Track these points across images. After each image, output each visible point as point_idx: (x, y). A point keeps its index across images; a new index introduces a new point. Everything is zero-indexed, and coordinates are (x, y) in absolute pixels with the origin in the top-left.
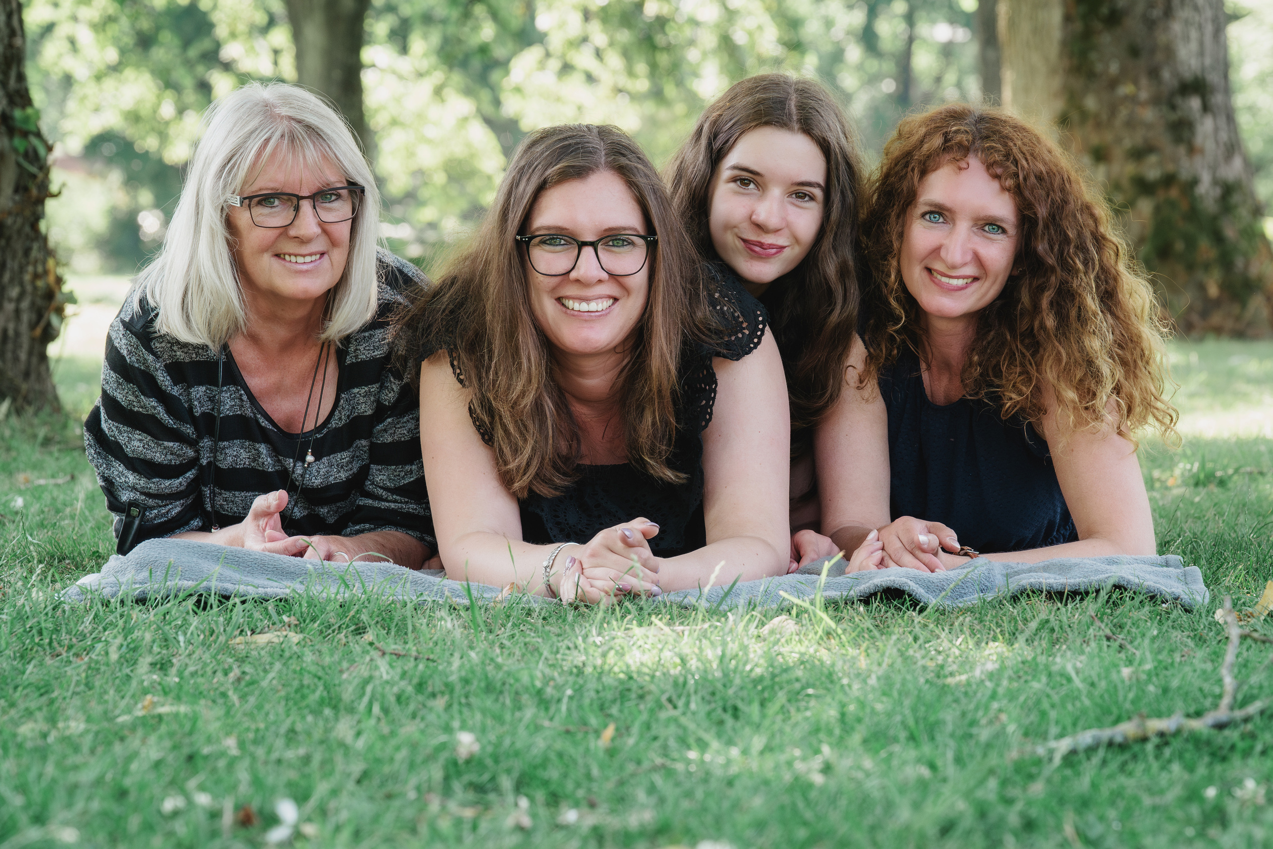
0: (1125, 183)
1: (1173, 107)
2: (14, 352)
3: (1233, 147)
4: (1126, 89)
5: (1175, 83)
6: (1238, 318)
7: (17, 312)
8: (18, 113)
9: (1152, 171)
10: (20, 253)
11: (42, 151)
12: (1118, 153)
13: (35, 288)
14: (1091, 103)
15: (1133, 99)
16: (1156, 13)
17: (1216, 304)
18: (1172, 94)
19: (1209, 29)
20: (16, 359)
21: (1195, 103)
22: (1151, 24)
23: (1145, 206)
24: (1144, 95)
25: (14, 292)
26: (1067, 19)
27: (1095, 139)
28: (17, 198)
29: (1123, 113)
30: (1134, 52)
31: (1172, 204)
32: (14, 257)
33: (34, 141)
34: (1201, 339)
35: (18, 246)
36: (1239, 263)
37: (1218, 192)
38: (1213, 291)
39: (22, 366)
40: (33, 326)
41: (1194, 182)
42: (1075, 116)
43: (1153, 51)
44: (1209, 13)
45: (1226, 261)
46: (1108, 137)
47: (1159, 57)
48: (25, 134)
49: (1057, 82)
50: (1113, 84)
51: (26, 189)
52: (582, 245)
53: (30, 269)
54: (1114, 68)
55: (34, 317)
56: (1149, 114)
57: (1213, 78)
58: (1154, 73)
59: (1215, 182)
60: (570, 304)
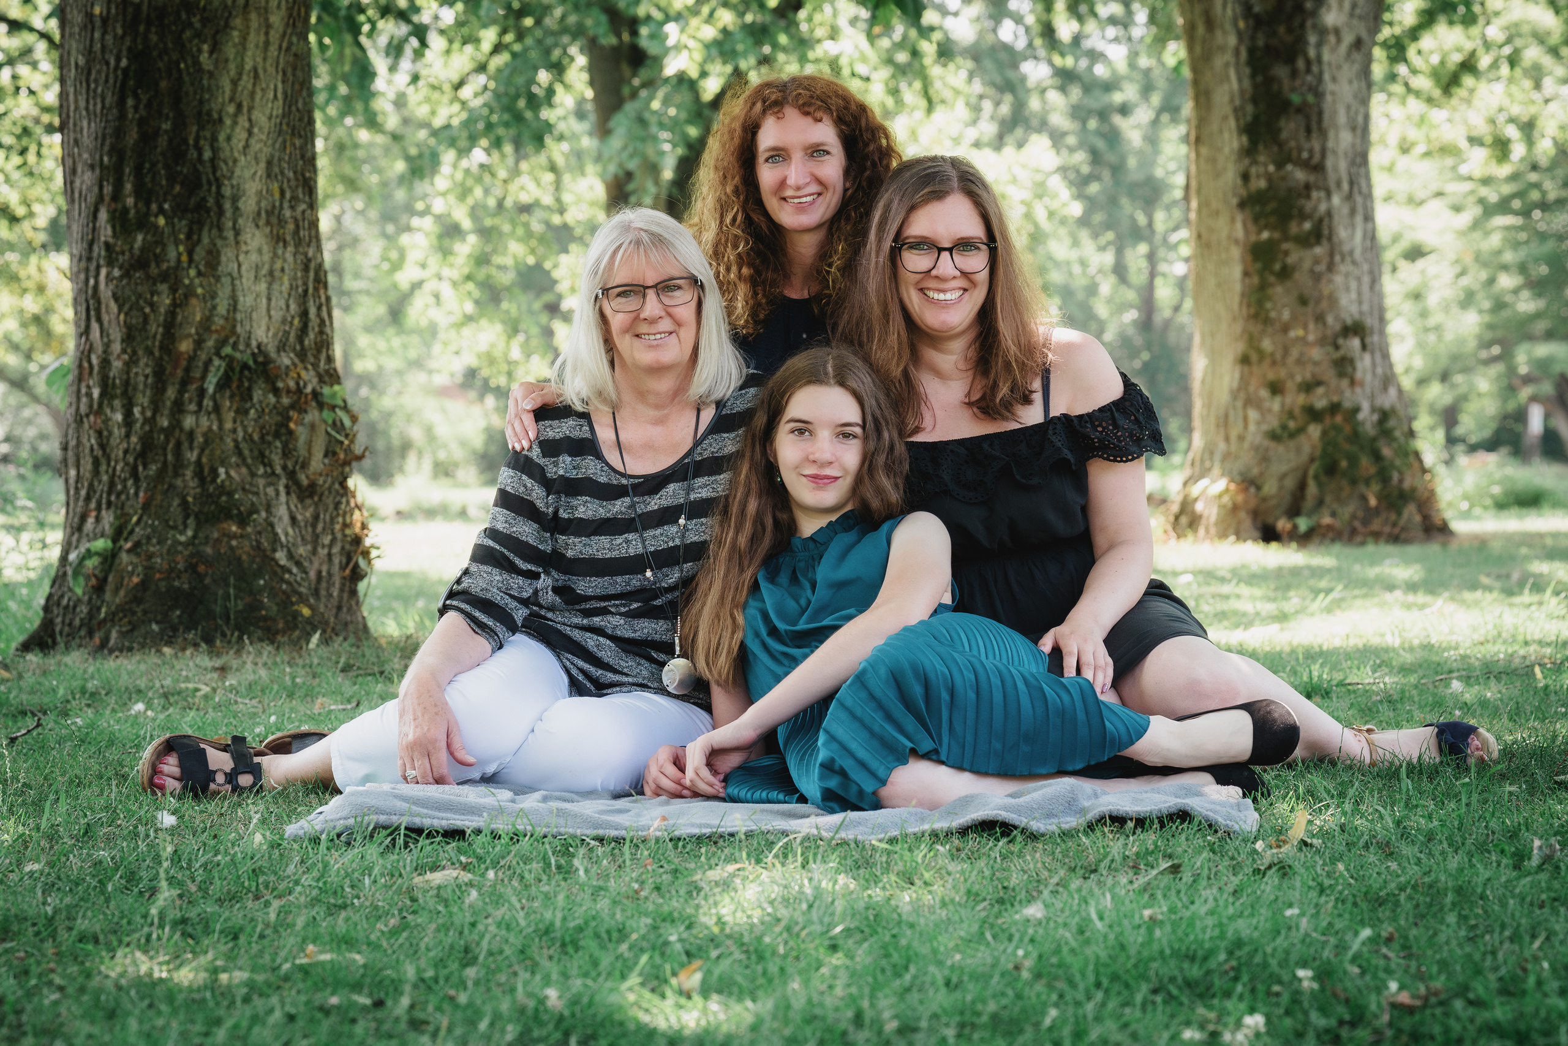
0: (1297, 411)
1: (1337, 347)
2: (328, 589)
3: (1388, 379)
4: (1297, 332)
5: (1338, 327)
6: (1394, 525)
7: (330, 555)
8: (326, 390)
9: (1320, 402)
10: (331, 507)
11: (347, 422)
12: (1290, 386)
13: (345, 536)
14: (1267, 344)
15: (1302, 340)
16: (1321, 268)
17: (1377, 511)
18: (1336, 336)
19: (1366, 280)
20: (330, 595)
21: (1356, 342)
22: (1317, 277)
23: (1315, 431)
24: (1311, 338)
25: (327, 540)
26: (1246, 274)
27: (1271, 376)
28: (326, 461)
29: (1295, 353)
30: (1303, 301)
31: (1337, 428)
32: (326, 511)
33: (340, 413)
34: (1363, 544)
35: (329, 501)
36: (1395, 476)
37: (1375, 417)
38: (1373, 502)
39: (335, 602)
40: (343, 568)
41: (1356, 410)
42: (1254, 357)
43: (1318, 301)
44: (1366, 267)
45: (1384, 477)
46: (1283, 373)
47: (1324, 304)
48: (333, 408)
49: (1238, 328)
50: (1285, 329)
51: (335, 454)
52: (940, 250)
53: (340, 519)
54: (1286, 315)
55: (344, 560)
56: (1316, 353)
57: (1369, 322)
58: (1320, 318)
59: (1373, 409)
60: (931, 294)
